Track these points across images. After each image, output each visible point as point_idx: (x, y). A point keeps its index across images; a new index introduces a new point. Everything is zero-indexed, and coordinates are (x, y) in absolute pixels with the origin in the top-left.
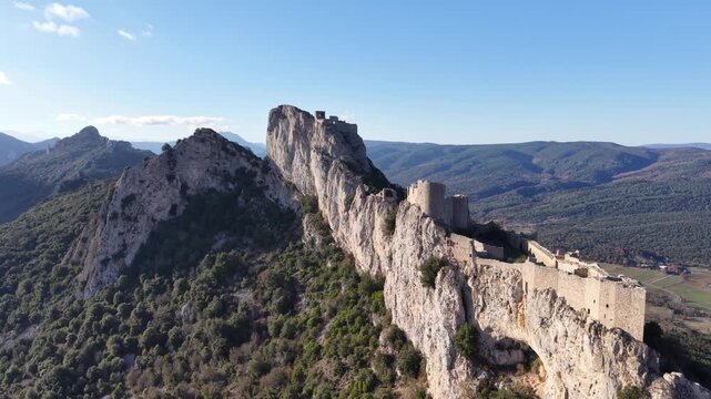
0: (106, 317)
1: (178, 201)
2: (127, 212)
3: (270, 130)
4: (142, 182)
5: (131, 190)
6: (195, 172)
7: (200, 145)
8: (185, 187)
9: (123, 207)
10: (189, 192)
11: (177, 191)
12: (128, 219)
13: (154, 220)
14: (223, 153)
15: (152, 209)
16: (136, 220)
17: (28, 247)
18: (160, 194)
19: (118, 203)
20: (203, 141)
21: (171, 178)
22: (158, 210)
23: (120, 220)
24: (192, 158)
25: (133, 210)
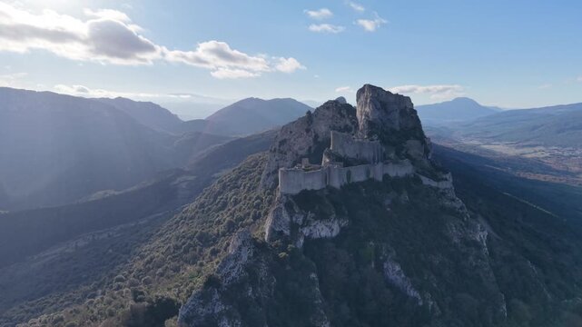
0: (259, 201)
1: (312, 144)
2: (281, 148)
3: (357, 101)
4: (291, 132)
5: (285, 137)
6: (323, 127)
7: (326, 111)
8: (316, 136)
9: (280, 146)
10: (320, 140)
11: (311, 139)
12: (281, 152)
13: (297, 155)
14: (338, 116)
15: (296, 148)
16: (286, 154)
17: (254, 167)
18: (300, 139)
19: (277, 144)
20: (328, 108)
21: (308, 131)
22: (300, 149)
23: (277, 153)
24: (320, 119)
25: (284, 148)
